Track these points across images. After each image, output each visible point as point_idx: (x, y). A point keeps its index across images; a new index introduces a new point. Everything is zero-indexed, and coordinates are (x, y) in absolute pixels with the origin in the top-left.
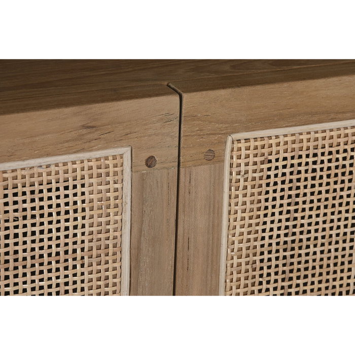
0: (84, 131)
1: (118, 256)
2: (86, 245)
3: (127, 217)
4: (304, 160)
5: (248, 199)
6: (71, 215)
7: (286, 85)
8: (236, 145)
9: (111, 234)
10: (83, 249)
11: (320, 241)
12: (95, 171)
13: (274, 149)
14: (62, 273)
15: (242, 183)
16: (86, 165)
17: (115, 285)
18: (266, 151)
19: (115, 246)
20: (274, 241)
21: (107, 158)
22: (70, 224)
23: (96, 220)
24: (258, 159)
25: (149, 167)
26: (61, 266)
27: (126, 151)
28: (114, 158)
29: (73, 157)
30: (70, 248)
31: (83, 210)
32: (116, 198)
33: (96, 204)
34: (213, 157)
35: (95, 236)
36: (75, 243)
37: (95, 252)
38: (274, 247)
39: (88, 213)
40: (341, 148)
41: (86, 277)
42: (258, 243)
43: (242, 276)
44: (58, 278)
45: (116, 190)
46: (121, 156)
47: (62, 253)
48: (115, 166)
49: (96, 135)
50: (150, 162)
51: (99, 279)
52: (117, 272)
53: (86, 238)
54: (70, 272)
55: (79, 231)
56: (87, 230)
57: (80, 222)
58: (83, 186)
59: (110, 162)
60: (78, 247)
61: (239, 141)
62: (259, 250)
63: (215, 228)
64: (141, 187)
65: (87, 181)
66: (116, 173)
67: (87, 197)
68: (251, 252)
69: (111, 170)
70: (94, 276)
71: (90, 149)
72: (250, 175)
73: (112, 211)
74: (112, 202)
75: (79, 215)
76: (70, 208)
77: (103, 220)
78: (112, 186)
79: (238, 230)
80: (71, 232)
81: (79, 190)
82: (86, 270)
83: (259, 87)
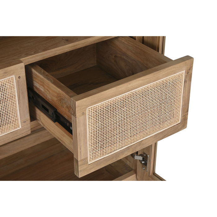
0: (4, 74)
1: (15, 98)
2: (8, 97)
3: (16, 89)
4: (104, 109)
5: (92, 121)
6: (4, 91)
7: (99, 93)
8: (89, 110)
9: (13, 94)
10: (7, 98)
11: (109, 125)
12: (8, 81)
13: (98, 108)
14: (4, 103)
15: (91, 118)
16: (5, 80)
17: (15, 103)
18: (96, 109)
19: (14, 96)
20: (99, 128)
21: (10, 78)
22: (4, 93)
23: (9, 91)
24: (94, 111)
25: (19, 78)
26: (3, 102)
27: (14, 76)
28: (11, 78)
29: (2, 80)
30: (5, 98)
31: (6, 90)
32: (13, 86)
33: (9, 88)
34: (84, 114)
35: (9, 95)
36: (5, 97)
37: (10, 98)
38: (99, 129)
39: (7, 90)
40: (113, 104)
41: (9, 103)
42: (95, 130)
43: (92, 138)
44: (3, 108)
45: (13, 84)
46: (13, 77)
47: (3, 99)
48: (12, 80)
49: (7, 74)
50: (19, 77)
51: (12, 103)
52: (15, 101)
53: (8, 95)
54: (5, 103)
55: (6, 94)
56: (8, 94)
57: (6, 92)
58: (5, 85)
59: (11, 79)
60: (6, 97)
61: (89, 109)
62: (96, 131)
63: (85, 129)
64: (18, 83)
65: (6, 84)
66: (12, 81)
67: (7, 87)
68: (94, 132)
69: (11, 80)
70: (10, 103)
71: (6, 77)
72: (93, 115)
73: (12, 89)
74: (12, 87)
75: (5, 91)
76: (3, 90)
77: (11, 91)
78: (12, 84)
79: (91, 128)
80: (4, 95)
81: (5, 86)
82: (8, 102)
83: (93, 96)
